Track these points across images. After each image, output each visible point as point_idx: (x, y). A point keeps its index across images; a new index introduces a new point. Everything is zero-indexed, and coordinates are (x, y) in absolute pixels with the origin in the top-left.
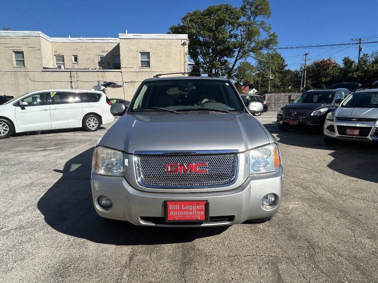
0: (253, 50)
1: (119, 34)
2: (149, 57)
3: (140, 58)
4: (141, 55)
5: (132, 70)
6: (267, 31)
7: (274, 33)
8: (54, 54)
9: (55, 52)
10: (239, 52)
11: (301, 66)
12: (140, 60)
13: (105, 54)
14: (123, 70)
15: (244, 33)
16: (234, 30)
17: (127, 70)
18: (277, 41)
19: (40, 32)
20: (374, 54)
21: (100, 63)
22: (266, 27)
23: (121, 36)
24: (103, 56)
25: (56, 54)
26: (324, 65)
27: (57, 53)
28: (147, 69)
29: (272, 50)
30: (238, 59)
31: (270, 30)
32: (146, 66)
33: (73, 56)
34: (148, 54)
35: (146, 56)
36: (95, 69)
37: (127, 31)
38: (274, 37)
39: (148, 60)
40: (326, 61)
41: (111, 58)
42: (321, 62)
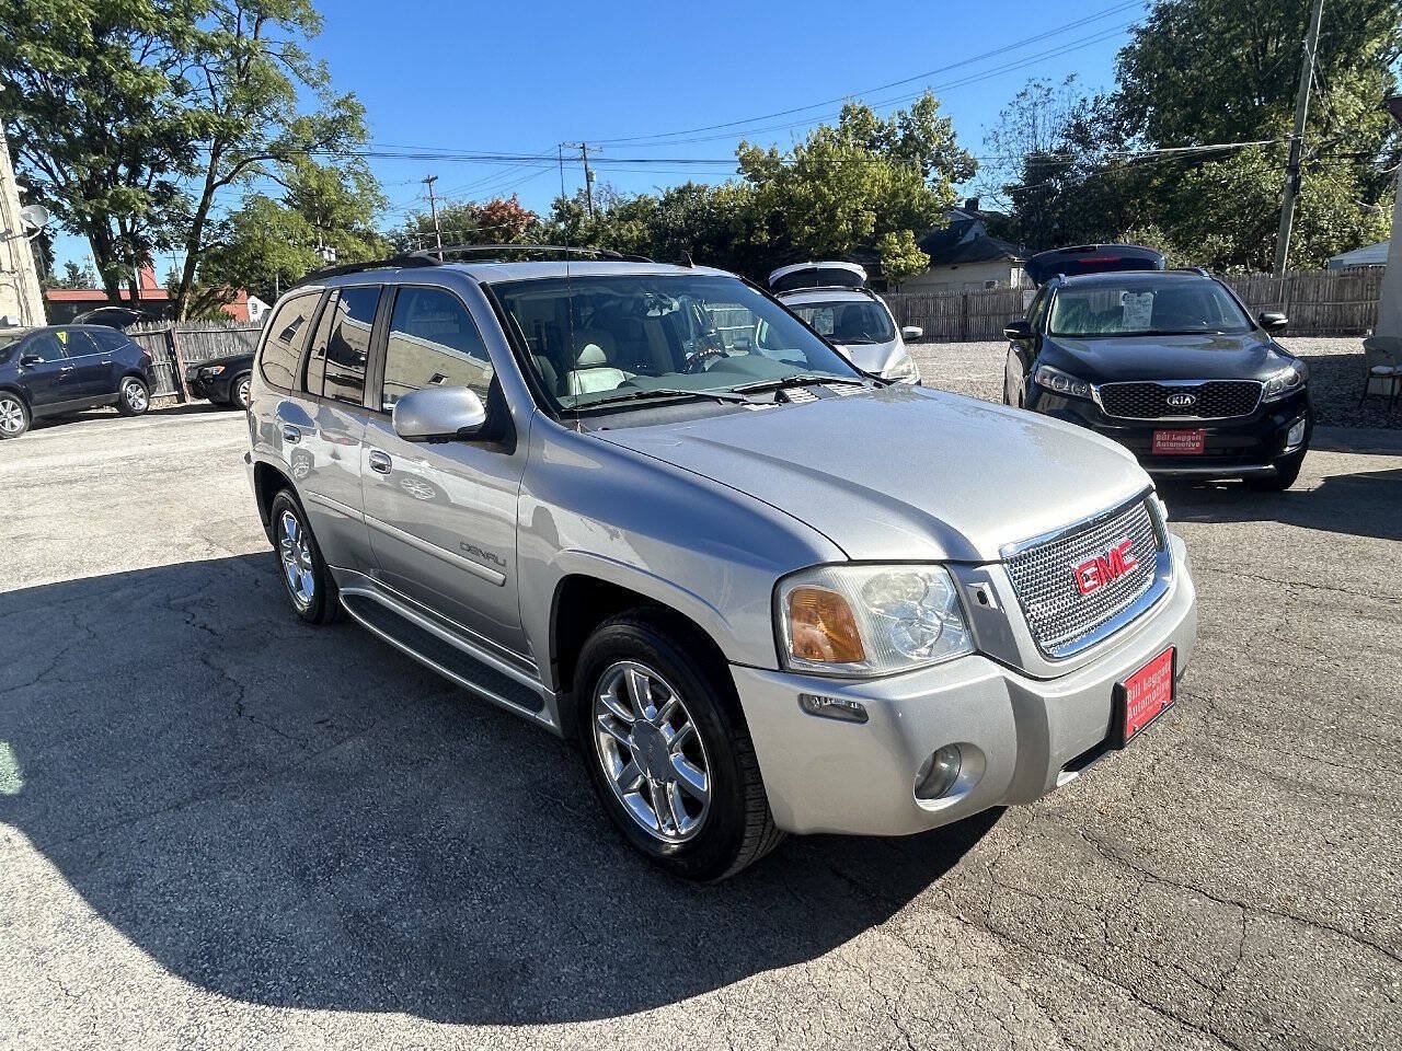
0: (278, 153)
6: (315, 85)
7: (350, 96)
10: (215, 156)
11: (409, 219)
15: (221, 78)
16: (185, 65)
18: (364, 126)
20: (605, 193)
22: (308, 71)
26: (502, 220)
29: (350, 159)
30: (218, 184)
31: (325, 83)
38: (351, 108)
40: (504, 207)
42: (490, 209)
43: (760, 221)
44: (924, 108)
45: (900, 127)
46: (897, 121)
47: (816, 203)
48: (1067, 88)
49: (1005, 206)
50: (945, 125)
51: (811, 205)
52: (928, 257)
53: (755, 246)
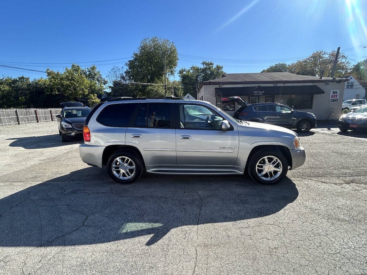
43: (54, 89)
44: (93, 68)
45: (88, 72)
46: (87, 70)
47: (71, 86)
48: (122, 69)
49: (109, 91)
50: (99, 72)
51: (70, 87)
52: (100, 100)
53: (54, 95)
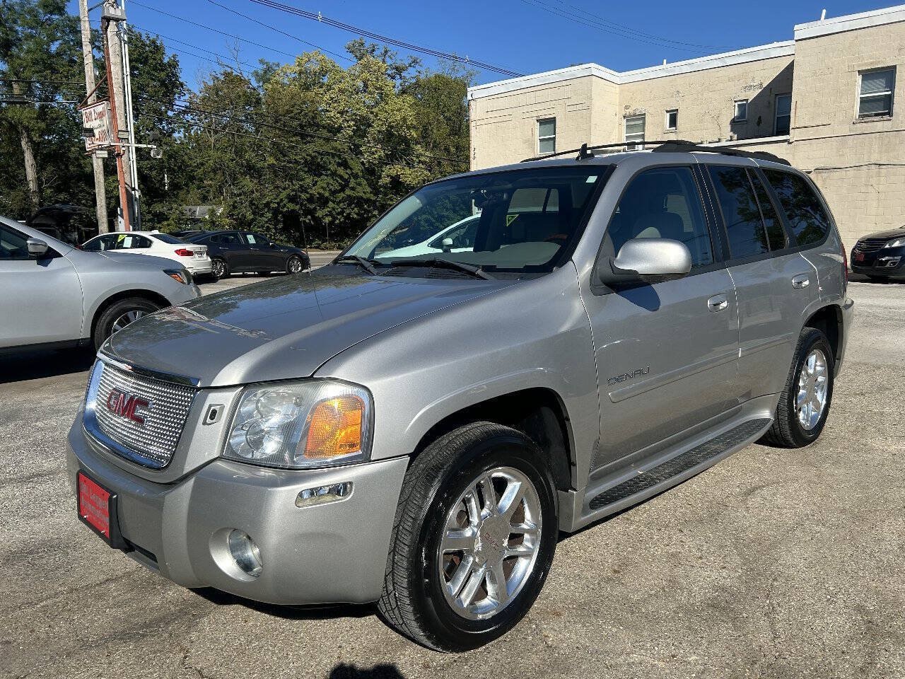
1: (796, 27)
2: (891, 85)
3: (858, 89)
4: (862, 80)
5: (825, 132)
8: (624, 113)
9: (627, 107)
12: (858, 95)
13: (752, 95)
14: (794, 135)
17: (811, 133)
19: (592, 65)
21: (735, 123)
23: (801, 30)
24: (747, 100)
25: (628, 113)
27: (630, 111)
28: (880, 125)
32: (876, 115)
33: (667, 112)
34: (888, 74)
35: (881, 82)
36: (717, 142)
37: (824, 11)
39: (890, 93)
41: (769, 103)
